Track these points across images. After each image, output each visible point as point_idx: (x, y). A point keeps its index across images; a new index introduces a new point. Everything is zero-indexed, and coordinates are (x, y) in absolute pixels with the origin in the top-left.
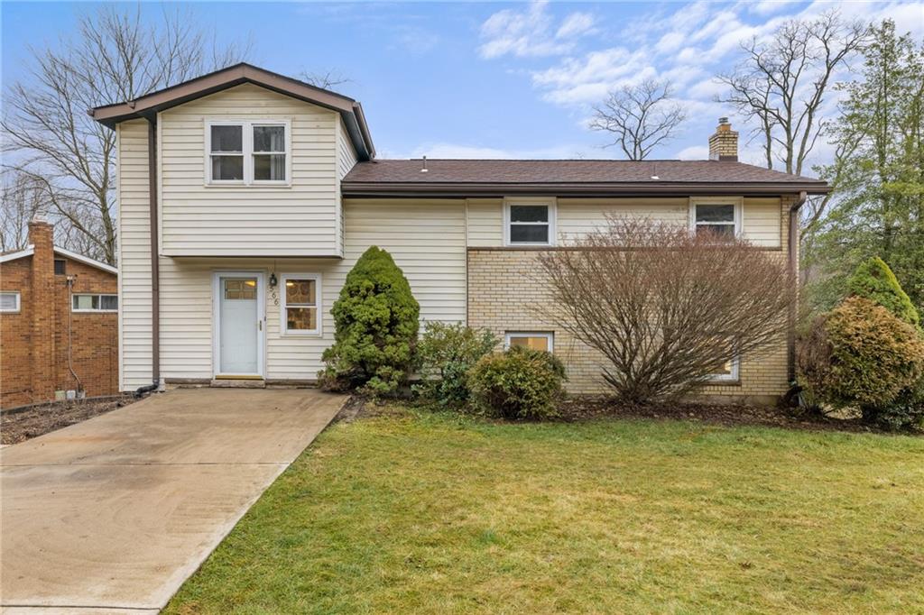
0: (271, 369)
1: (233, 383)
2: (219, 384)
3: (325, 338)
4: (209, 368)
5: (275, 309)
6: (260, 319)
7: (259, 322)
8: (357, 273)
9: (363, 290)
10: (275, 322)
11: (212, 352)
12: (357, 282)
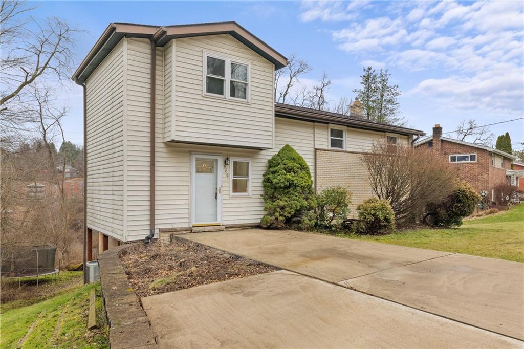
0: (225, 218)
1: (207, 229)
2: (198, 230)
3: (253, 198)
4: (187, 220)
5: (227, 180)
6: (219, 186)
7: (218, 188)
8: (287, 159)
9: (296, 169)
10: (227, 188)
11: (190, 209)
12: (290, 164)
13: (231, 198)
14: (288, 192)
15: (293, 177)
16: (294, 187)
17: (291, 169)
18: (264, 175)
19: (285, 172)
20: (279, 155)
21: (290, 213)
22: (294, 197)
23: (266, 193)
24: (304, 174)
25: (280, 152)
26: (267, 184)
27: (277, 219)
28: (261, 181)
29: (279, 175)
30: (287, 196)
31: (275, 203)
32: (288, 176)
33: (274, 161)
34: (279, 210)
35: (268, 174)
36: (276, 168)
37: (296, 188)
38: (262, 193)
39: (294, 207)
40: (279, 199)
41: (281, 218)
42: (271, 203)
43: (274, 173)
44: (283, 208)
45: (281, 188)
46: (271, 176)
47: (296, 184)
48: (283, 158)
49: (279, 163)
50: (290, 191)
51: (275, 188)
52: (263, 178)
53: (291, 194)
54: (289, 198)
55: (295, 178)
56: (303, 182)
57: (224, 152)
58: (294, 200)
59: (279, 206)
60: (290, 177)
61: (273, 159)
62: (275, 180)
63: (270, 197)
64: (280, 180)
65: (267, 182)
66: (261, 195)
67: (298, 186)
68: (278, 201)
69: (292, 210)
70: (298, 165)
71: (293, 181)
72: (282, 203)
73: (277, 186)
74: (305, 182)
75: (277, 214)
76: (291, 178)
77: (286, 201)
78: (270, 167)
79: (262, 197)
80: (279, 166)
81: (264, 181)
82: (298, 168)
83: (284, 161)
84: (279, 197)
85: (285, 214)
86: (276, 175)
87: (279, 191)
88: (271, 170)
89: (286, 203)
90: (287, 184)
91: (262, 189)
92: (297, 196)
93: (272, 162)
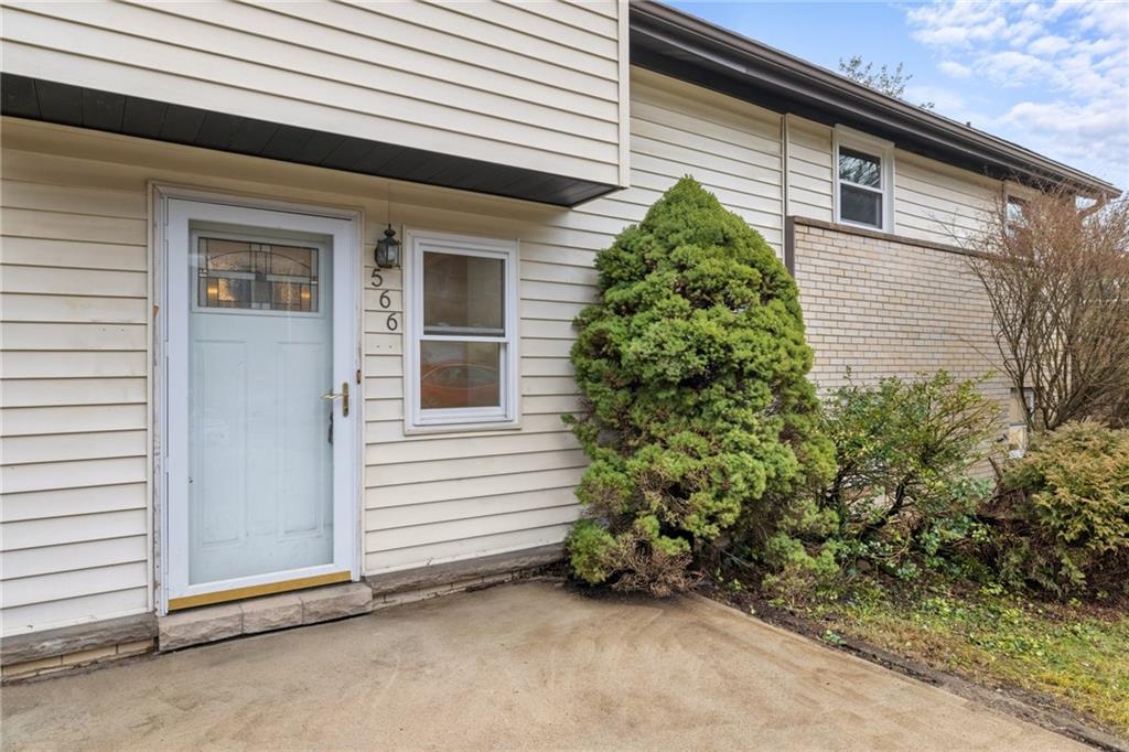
3: (527, 429)
4: (138, 577)
5: (388, 343)
6: (343, 374)
7: (338, 390)
8: (689, 241)
9: (736, 289)
10: (390, 389)
11: (155, 511)
12: (710, 264)
13: (410, 437)
14: (698, 407)
15: (726, 325)
16: (731, 382)
17: (717, 290)
18: (578, 324)
19: (685, 303)
20: (647, 227)
21: (712, 519)
22: (737, 433)
23: (590, 409)
24: (778, 312)
25: (654, 213)
26: (595, 364)
27: (644, 547)
28: (565, 349)
29: (653, 320)
30: (697, 423)
31: (634, 464)
32: (706, 323)
33: (627, 256)
34: (655, 499)
35: (600, 316)
36: (638, 286)
37: (741, 387)
38: (569, 406)
39: (742, 486)
40: (652, 439)
41: (669, 547)
42: (617, 459)
43: (627, 309)
44: (678, 491)
45: (665, 384)
46: (613, 326)
47: (741, 363)
48: (673, 239)
49: (654, 262)
50: (710, 402)
51: (636, 385)
52: (575, 336)
53: (715, 416)
54: (703, 434)
55: (735, 336)
56: (782, 352)
57: (367, 202)
58: (737, 448)
59: (655, 481)
60: (712, 328)
61: (623, 244)
62: (636, 345)
63: (610, 427)
64: (660, 346)
65: (594, 351)
66: (568, 418)
67: (753, 374)
68: (647, 449)
69: (725, 503)
70: (747, 269)
71: (728, 348)
72: (671, 465)
73: (648, 373)
74: (791, 354)
75: (648, 524)
76: (721, 335)
77: (692, 453)
78: (609, 282)
79: (570, 427)
80: (652, 277)
81: (579, 351)
82: (750, 284)
83: (679, 250)
84: (654, 427)
85: (692, 522)
86: (638, 319)
87: (656, 400)
88: (614, 295)
89: (692, 463)
90: (697, 363)
91: (573, 387)
92: (747, 427)
93: (616, 259)
